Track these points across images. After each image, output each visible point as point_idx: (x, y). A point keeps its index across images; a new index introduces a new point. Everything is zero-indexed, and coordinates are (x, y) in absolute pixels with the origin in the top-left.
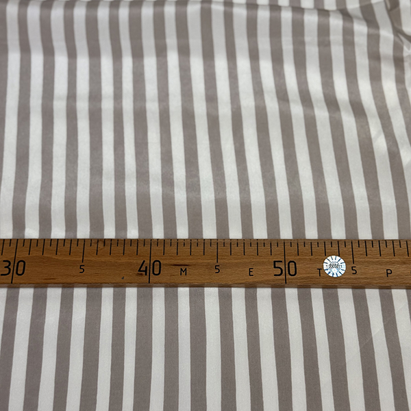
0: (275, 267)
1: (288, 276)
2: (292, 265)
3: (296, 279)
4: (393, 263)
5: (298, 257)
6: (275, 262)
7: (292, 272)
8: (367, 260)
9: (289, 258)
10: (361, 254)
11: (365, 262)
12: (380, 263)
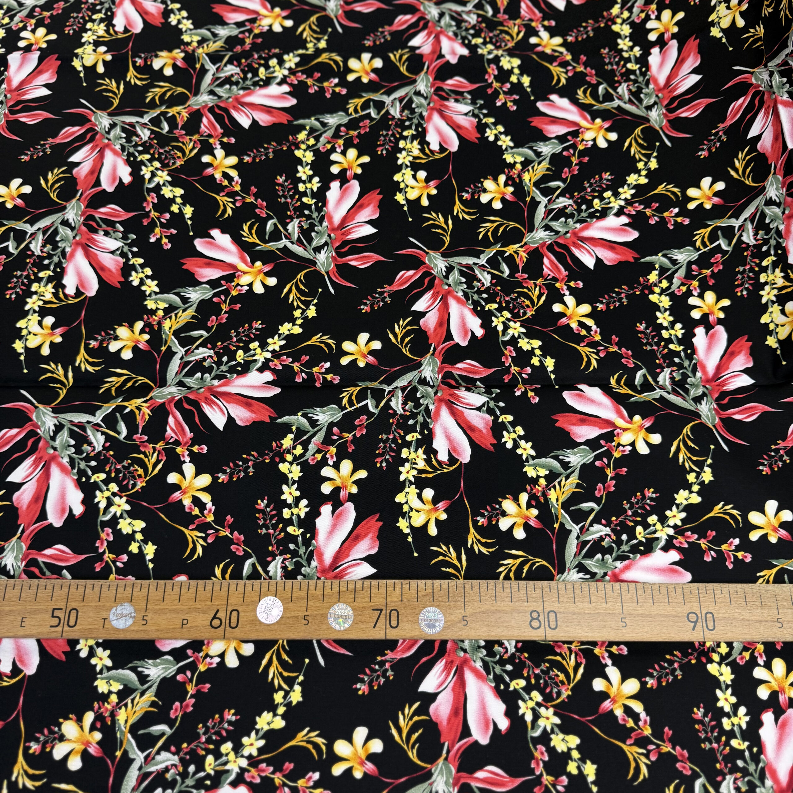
0: (53, 616)
1: (66, 628)
2: (74, 613)
3: (75, 631)
4: (191, 611)
5: (83, 604)
6: (54, 609)
7: (72, 623)
8: (162, 607)
9: (71, 605)
10: (157, 600)
11: (160, 610)
12: (176, 611)
